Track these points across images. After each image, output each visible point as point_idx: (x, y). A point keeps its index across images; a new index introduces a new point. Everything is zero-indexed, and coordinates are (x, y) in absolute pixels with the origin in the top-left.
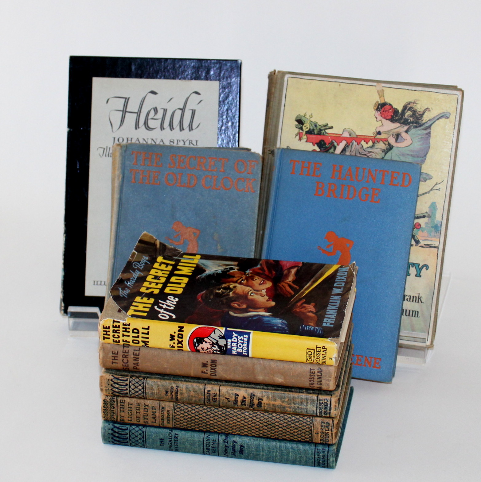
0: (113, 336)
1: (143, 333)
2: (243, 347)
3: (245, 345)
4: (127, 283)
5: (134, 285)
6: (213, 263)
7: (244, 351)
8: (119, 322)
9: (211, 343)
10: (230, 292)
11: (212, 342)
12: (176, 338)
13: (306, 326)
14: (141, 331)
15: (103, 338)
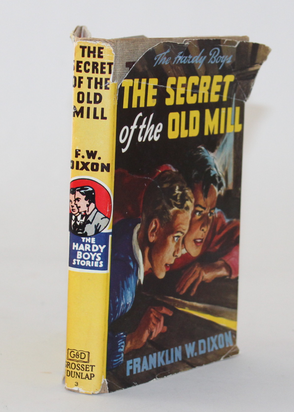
0: (88, 63)
1: (95, 109)
2: (86, 260)
3: (88, 263)
4: (181, 55)
5: (179, 64)
6: (229, 155)
7: (78, 261)
8: (110, 72)
9: (88, 213)
10: (177, 205)
11: (89, 215)
12: (91, 161)
13: (125, 340)
14: (99, 107)
15: (83, 45)
